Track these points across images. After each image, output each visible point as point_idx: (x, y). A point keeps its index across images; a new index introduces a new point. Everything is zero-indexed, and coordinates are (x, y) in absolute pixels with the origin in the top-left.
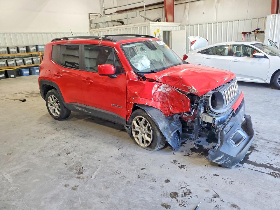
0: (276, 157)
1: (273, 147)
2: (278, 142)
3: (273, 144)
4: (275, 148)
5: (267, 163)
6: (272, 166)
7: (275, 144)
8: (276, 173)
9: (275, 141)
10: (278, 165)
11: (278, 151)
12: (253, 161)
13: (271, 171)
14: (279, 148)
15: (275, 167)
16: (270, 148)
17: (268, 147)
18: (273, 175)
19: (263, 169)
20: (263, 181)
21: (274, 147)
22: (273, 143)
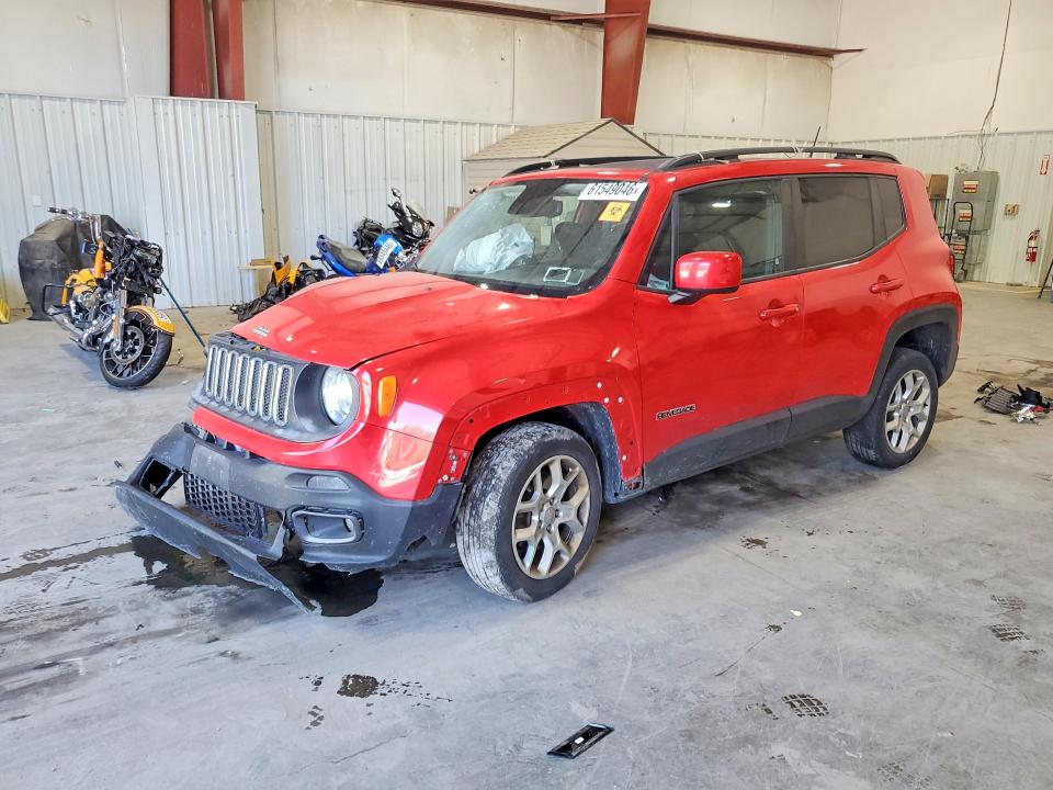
0: (70, 594)
1: (108, 620)
2: (109, 650)
3: (117, 631)
4: (97, 620)
5: (78, 569)
6: (62, 568)
7: (113, 636)
8: (39, 557)
9: (123, 651)
10: (47, 577)
11: (79, 614)
12: (118, 557)
13: (52, 557)
14: (85, 626)
15: (51, 570)
16: (111, 611)
17: (123, 611)
18: (44, 551)
19: (75, 551)
20: (56, 534)
21: (101, 622)
22: (120, 636)
